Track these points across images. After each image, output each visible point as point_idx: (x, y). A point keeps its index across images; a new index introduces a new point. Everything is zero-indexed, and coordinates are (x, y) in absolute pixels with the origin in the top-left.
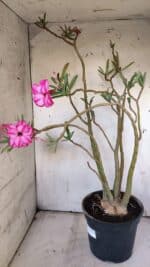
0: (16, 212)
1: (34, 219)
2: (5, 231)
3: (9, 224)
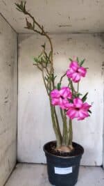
1: (15, 168)
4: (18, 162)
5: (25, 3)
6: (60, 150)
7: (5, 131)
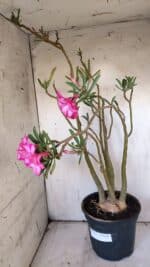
0: (28, 224)
1: (47, 230)
2: (17, 245)
3: (21, 237)
4: (50, 220)
5: (19, 11)
6: (102, 206)
7: (27, 185)
